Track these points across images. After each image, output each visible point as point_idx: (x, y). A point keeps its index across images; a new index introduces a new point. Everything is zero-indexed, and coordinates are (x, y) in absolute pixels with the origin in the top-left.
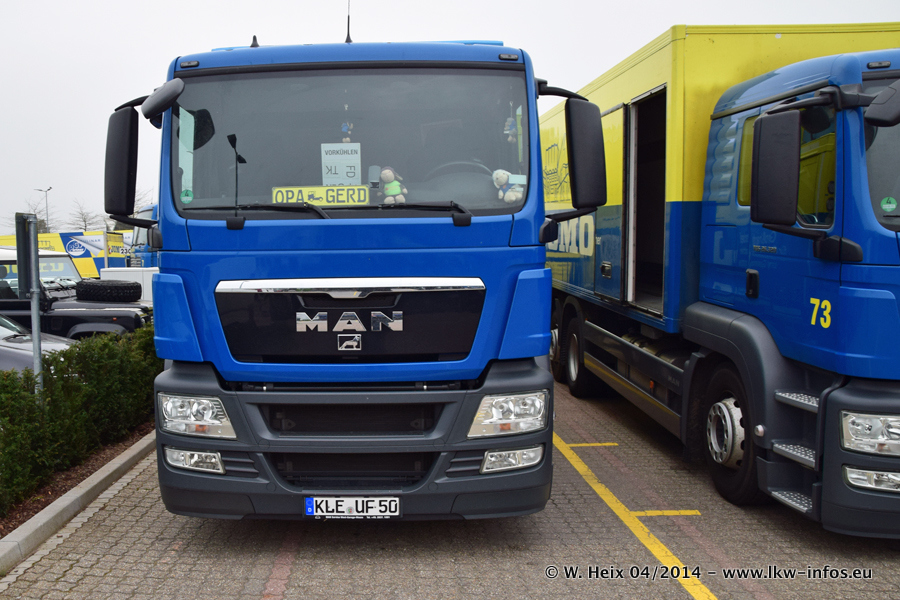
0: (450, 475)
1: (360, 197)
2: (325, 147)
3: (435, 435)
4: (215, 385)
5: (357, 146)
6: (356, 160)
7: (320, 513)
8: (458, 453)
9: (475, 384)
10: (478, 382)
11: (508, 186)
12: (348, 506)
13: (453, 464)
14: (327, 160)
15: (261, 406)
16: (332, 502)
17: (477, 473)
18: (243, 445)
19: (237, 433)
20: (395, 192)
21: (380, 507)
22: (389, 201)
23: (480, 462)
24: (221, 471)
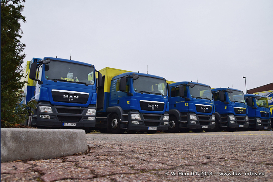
0: (83, 120)
1: (73, 80)
2: (68, 73)
3: (82, 114)
4: (50, 105)
5: (73, 74)
6: (72, 76)
7: (65, 125)
8: (85, 117)
9: (87, 107)
10: (88, 107)
11: (92, 82)
12: (69, 124)
13: (84, 119)
14: (68, 75)
15: (57, 108)
16: (67, 123)
17: (87, 120)
18: (54, 114)
19: (53, 112)
20: (77, 80)
21: (74, 124)
22: (77, 81)
23: (87, 119)
24: (50, 118)
